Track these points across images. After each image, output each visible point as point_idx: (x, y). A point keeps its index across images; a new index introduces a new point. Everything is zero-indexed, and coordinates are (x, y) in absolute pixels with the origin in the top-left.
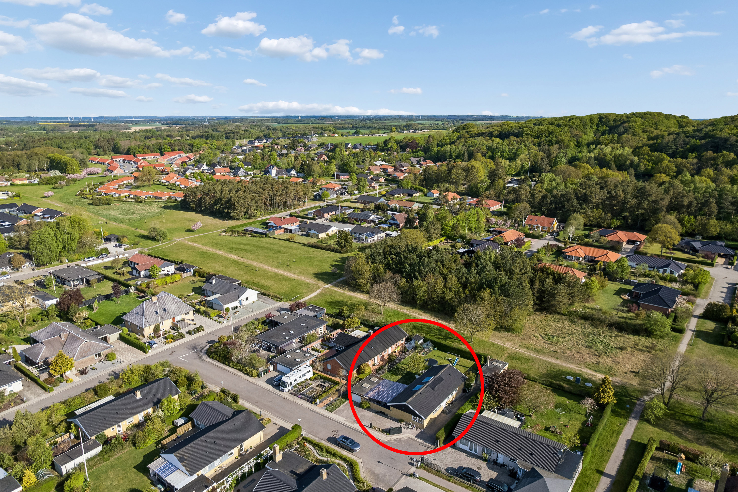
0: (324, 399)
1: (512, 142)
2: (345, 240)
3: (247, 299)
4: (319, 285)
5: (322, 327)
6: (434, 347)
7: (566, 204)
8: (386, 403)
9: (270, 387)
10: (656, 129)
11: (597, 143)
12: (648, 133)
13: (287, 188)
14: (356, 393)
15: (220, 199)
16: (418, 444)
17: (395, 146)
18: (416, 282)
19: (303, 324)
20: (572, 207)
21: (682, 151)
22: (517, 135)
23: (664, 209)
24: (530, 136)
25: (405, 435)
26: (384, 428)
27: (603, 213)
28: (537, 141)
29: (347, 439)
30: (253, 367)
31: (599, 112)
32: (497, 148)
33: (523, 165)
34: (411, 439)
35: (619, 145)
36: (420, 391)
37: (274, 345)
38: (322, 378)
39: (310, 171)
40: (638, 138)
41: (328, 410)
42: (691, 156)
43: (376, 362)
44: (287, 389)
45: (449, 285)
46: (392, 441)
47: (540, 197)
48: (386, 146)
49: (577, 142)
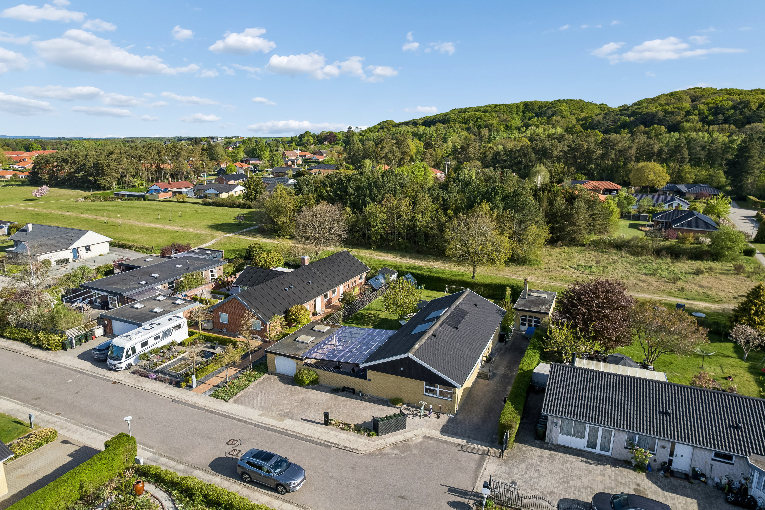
0: (210, 377)
1: (439, 128)
2: (256, 191)
3: (88, 249)
4: (216, 234)
5: (215, 270)
6: (418, 284)
7: (524, 159)
8: (357, 365)
9: (87, 366)
10: (582, 112)
11: (527, 126)
12: (576, 116)
13: (179, 153)
14: (285, 353)
15: (84, 165)
16: (454, 449)
17: (311, 139)
18: (367, 210)
19: (179, 266)
20: (530, 161)
21: (614, 128)
22: (443, 122)
23: (633, 158)
24: (456, 122)
25: (416, 432)
26: (359, 421)
27: (566, 167)
28: (465, 126)
29: (267, 456)
30: (54, 330)
31: (523, 101)
32: (424, 133)
33: (454, 147)
34: (432, 438)
35: (550, 126)
36: (431, 332)
37: (115, 294)
38: (207, 339)
39: (213, 154)
40: (567, 119)
41: (217, 397)
42: (624, 132)
43: (318, 308)
44: (123, 364)
45: (419, 208)
46: (388, 450)
47: (491, 154)
48: (301, 140)
49: (507, 126)
